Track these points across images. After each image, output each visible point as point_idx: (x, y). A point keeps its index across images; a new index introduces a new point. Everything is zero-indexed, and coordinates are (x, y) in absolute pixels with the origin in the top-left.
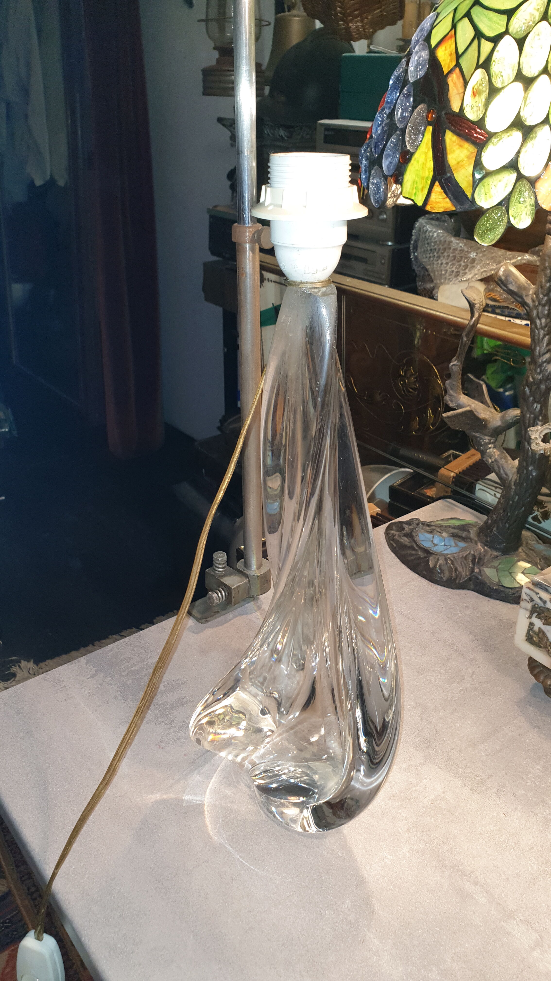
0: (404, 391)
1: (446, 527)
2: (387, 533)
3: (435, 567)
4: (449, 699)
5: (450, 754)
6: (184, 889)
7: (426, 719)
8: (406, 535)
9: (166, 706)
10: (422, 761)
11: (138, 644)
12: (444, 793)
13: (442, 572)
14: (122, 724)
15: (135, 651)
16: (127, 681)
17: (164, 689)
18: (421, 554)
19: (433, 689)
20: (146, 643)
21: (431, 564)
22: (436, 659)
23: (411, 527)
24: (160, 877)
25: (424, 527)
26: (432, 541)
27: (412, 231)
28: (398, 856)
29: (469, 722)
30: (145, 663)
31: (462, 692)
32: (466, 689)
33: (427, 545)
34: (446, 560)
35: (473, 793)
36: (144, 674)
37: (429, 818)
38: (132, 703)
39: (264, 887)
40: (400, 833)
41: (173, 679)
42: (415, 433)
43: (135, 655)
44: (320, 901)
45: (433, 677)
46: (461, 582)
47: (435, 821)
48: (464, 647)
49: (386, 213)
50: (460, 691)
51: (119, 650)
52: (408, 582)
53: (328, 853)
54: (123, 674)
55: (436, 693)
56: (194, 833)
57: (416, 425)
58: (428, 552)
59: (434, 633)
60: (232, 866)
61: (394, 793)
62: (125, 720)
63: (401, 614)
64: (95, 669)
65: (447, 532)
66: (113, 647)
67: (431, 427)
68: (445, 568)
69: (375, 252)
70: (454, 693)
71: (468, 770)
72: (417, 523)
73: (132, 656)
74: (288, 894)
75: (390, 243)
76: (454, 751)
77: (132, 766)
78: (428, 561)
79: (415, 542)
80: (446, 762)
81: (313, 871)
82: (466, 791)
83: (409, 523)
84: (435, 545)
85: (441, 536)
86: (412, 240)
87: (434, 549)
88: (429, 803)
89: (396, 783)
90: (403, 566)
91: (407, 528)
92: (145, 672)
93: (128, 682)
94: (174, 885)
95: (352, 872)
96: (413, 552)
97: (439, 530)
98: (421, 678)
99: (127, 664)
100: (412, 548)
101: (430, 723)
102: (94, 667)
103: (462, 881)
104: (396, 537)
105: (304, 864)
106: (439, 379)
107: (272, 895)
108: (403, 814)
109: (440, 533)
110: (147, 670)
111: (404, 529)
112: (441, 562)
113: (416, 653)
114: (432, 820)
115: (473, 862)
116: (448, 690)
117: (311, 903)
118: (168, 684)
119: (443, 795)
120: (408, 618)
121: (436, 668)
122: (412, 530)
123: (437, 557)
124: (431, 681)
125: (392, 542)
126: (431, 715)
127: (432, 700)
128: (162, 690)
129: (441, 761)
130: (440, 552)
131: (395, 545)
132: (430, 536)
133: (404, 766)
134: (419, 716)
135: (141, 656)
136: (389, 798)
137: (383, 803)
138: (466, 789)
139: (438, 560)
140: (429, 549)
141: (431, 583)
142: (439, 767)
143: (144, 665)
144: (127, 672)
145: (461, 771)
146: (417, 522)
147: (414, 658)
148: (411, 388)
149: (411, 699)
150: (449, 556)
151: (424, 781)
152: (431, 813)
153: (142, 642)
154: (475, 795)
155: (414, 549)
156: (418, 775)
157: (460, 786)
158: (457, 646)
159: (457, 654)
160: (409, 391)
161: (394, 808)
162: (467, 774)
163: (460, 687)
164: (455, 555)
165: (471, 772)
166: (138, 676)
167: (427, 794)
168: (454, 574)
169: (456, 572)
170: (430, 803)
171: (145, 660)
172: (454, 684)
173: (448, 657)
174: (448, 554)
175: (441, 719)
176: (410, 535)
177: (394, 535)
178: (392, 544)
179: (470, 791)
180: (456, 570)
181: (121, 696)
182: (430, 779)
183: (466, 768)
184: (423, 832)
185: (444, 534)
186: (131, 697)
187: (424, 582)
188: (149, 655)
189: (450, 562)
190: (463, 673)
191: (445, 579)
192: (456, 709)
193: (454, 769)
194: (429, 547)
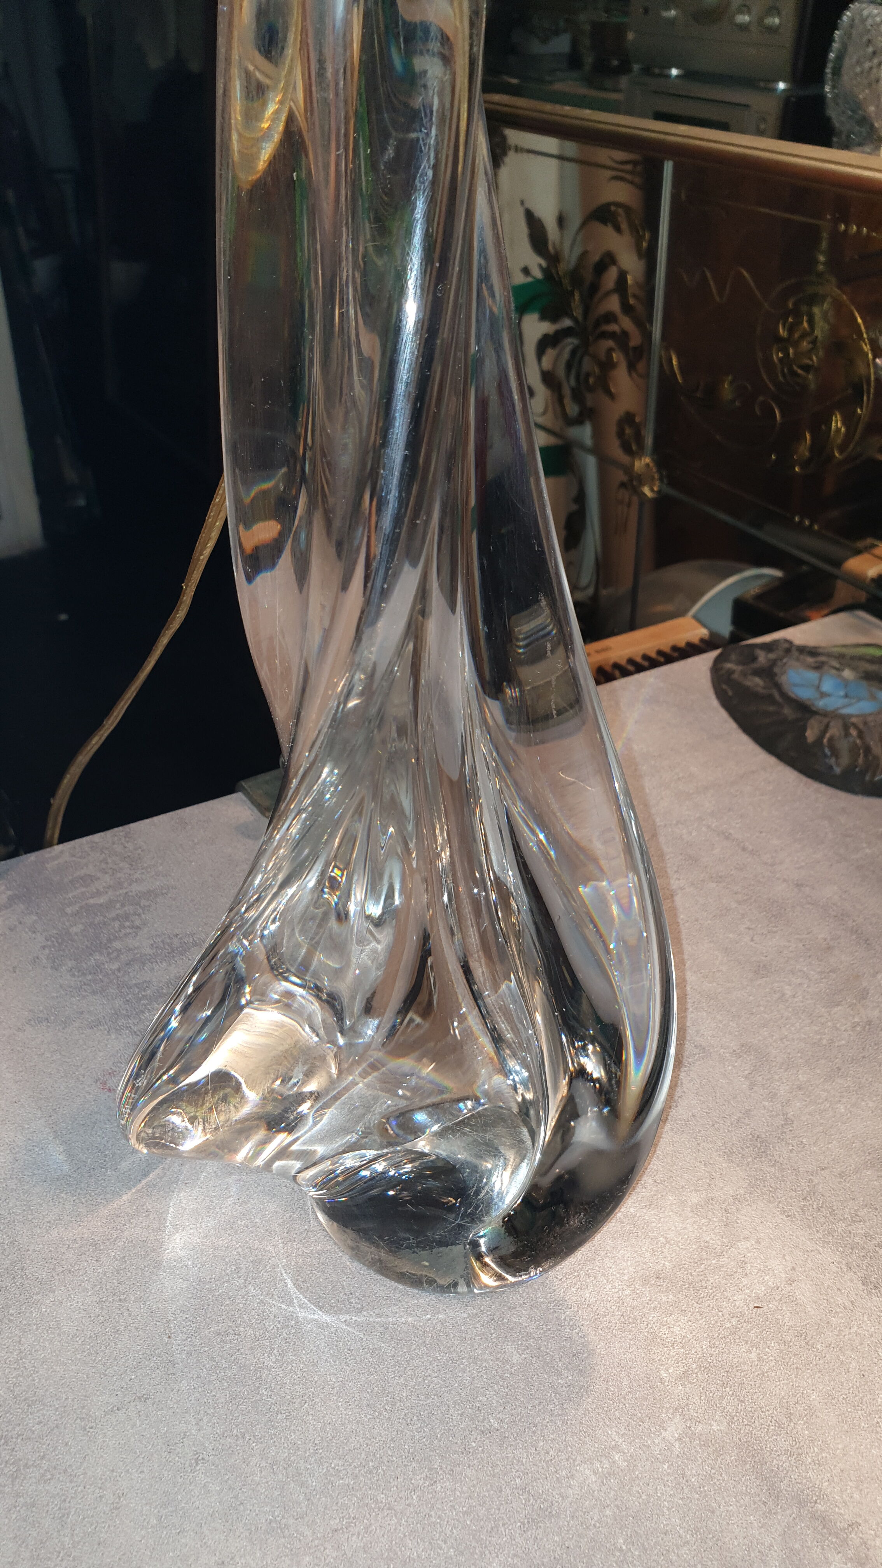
0: (784, 375)
1: (853, 658)
2: (716, 669)
3: (819, 741)
4: (824, 1042)
5: (816, 1182)
6: (65, 1471)
7: (763, 1085)
8: (758, 673)
9: (144, 990)
10: (741, 1191)
11: (118, 848)
12: (790, 1281)
13: (835, 753)
14: (32, 1022)
15: (107, 863)
16: (71, 926)
17: (150, 952)
18: (788, 712)
19: (786, 1014)
20: (136, 849)
21: (811, 735)
22: (800, 945)
23: (772, 656)
24: (14, 1428)
25: (802, 657)
26: (818, 687)
27: (833, 33)
28: (649, 1447)
29: (871, 1104)
30: (125, 891)
31: (858, 1029)
32: (869, 1023)
33: (803, 694)
34: (846, 727)
35: (869, 1293)
36: (113, 914)
37: (744, 1349)
38: (69, 977)
39: (277, 1493)
40: (662, 1380)
41: (176, 931)
42: (802, 468)
43: (106, 873)
44: (418, 1556)
45: (790, 985)
46: (877, 779)
47: (760, 1359)
48: (871, 924)
49: (779, 14)
50: (854, 1027)
51: (74, 859)
52: (753, 772)
53: (461, 1415)
54: (69, 910)
55: (793, 1025)
56: (130, 1315)
57: (804, 449)
58: (805, 710)
59: (801, 885)
60: (205, 1419)
61: (660, 1267)
62: (41, 1015)
63: (727, 838)
64: (9, 893)
65: (854, 669)
66: (62, 852)
67: (837, 455)
68: (843, 746)
69: (747, 106)
70: (837, 1029)
71: (860, 1229)
72: (789, 648)
73: (99, 875)
74: (334, 1523)
75: (782, 86)
76: (826, 1173)
77: (27, 1126)
78: (804, 729)
79: (778, 686)
80: (804, 1199)
81: (414, 1464)
82: (849, 1284)
83: (768, 647)
84: (823, 695)
85: (840, 676)
86: (831, 51)
87: (821, 704)
88: (748, 1305)
89: (668, 1241)
90: (744, 738)
91: (763, 658)
92: (119, 912)
93: (74, 930)
94: (43, 1458)
95: (518, 1481)
96: (771, 708)
97: (835, 663)
98: (759, 985)
99: (84, 889)
100: (770, 699)
101: (772, 1096)
102: (8, 889)
103: (823, 1549)
104: (735, 676)
105: (393, 1440)
106: (864, 340)
107: (291, 1521)
108: (676, 1330)
109: (838, 669)
110: (123, 905)
111: (754, 659)
112: (835, 730)
113: (753, 926)
114: (753, 1356)
115: (856, 1496)
116: (823, 1020)
117: (392, 1559)
118: (163, 942)
119: (788, 1288)
120: (744, 849)
121: (798, 967)
122: (774, 663)
123: (826, 720)
124: (783, 995)
125: (724, 687)
126: (777, 1077)
127: (781, 1039)
128: (145, 955)
129: (791, 1197)
130: (833, 712)
131: (730, 693)
132: (813, 675)
133: (694, 1199)
134: (746, 1077)
135: (119, 875)
136: (645, 1281)
137: (628, 1292)
138: (851, 1280)
139: (827, 727)
140: (808, 703)
141: (805, 779)
142: (783, 1212)
143: (120, 895)
144: (77, 908)
145: (841, 1226)
146: (786, 645)
147: (747, 939)
148: (800, 367)
149: (730, 1033)
150: (854, 720)
151: (743, 1245)
152: (752, 1335)
153: (130, 846)
154: (875, 1298)
155: (773, 702)
156: (727, 1225)
157: (835, 1269)
158: (854, 921)
159: (854, 937)
160: (794, 374)
161: (655, 1308)
162: (857, 1240)
163: (854, 1017)
164: (870, 719)
165: (866, 1235)
166: (97, 919)
167: (745, 1281)
168: (861, 760)
169: (866, 756)
170: (751, 1306)
171: (126, 885)
172: (840, 1008)
173: (831, 943)
174: (851, 716)
175: (800, 1088)
176: (768, 673)
177: (731, 672)
178: (726, 692)
179: (860, 1284)
180: (868, 750)
181: (48, 958)
182: (758, 1242)
183: (854, 1222)
184: (724, 1385)
185: (847, 673)
186: (70, 964)
187: (788, 776)
188: (137, 876)
189: (854, 732)
190: (865, 984)
191: (838, 770)
192: (839, 1069)
193: (823, 1220)
194: (809, 700)
